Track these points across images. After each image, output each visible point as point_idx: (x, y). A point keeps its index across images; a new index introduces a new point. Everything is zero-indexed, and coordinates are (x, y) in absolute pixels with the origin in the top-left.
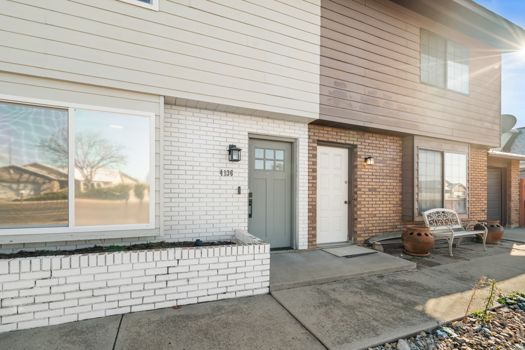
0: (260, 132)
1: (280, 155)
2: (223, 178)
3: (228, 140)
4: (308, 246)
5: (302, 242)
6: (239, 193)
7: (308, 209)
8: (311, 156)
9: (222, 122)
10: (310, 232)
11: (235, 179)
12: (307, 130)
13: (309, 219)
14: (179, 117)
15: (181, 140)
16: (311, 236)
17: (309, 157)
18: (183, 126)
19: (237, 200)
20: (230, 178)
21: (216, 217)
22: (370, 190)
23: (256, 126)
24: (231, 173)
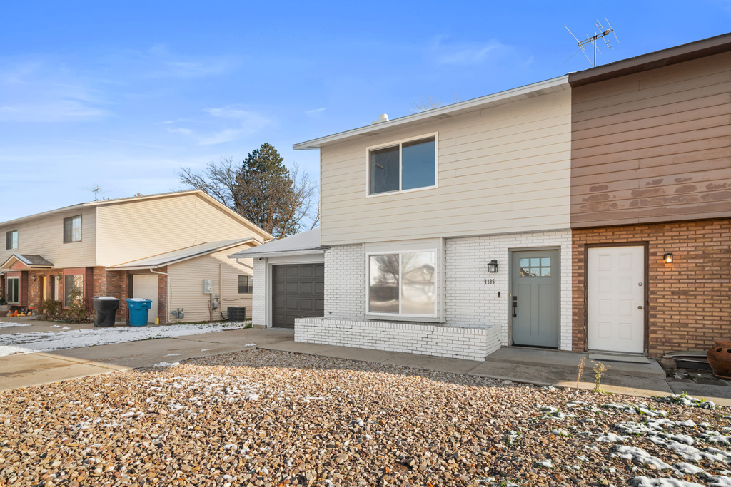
0: (518, 246)
1: (547, 262)
2: (487, 285)
3: (491, 256)
4: (573, 348)
5: (566, 343)
6: (499, 296)
7: (573, 312)
8: (576, 260)
9: (486, 244)
10: (575, 335)
11: (496, 286)
12: (571, 236)
13: (573, 322)
14: (456, 246)
15: (457, 261)
16: (576, 339)
17: (573, 262)
18: (459, 252)
19: (498, 302)
20: (492, 285)
21: (481, 314)
22: (673, 293)
23: (515, 242)
24: (493, 281)
